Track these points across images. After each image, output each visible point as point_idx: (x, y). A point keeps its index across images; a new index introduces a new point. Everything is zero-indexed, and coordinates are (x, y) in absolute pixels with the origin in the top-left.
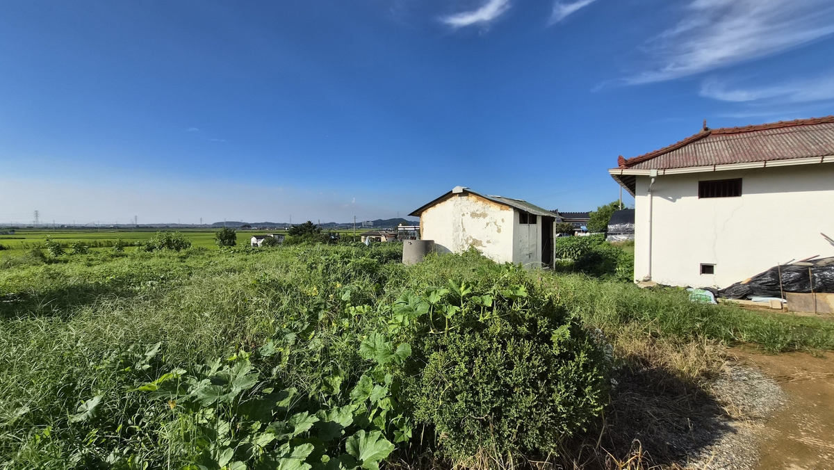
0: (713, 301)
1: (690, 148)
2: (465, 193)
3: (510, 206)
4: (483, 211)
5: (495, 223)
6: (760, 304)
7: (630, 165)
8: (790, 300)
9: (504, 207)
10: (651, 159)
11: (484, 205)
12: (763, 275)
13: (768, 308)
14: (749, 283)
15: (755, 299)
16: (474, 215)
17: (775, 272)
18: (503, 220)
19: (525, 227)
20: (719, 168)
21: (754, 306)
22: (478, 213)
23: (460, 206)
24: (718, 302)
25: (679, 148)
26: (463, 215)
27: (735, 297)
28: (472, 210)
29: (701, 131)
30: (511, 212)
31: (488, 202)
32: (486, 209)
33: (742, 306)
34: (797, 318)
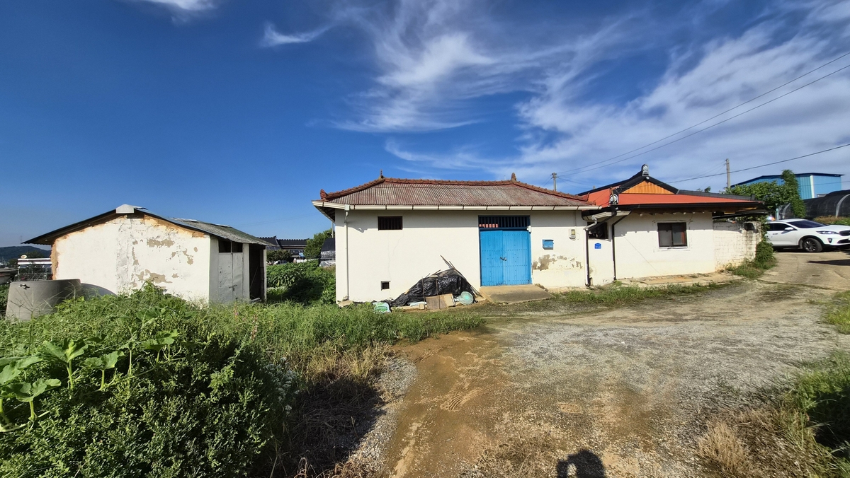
0: (388, 311)
1: (372, 190)
2: (138, 214)
3: (206, 233)
4: (166, 237)
5: (185, 253)
6: (414, 307)
7: (330, 198)
8: (428, 302)
9: (197, 233)
10: (346, 195)
11: (169, 231)
12: (415, 286)
13: (418, 309)
14: (408, 293)
15: (412, 304)
16: (152, 242)
17: (421, 283)
18: (196, 249)
19: (227, 257)
20: (389, 208)
21: (411, 310)
22: (160, 240)
23: (129, 231)
24: (391, 311)
25: (365, 189)
26: (135, 243)
27: (400, 305)
28: (150, 237)
29: (379, 178)
30: (207, 240)
31: (174, 227)
32: (172, 236)
33: (405, 311)
34: (431, 314)
